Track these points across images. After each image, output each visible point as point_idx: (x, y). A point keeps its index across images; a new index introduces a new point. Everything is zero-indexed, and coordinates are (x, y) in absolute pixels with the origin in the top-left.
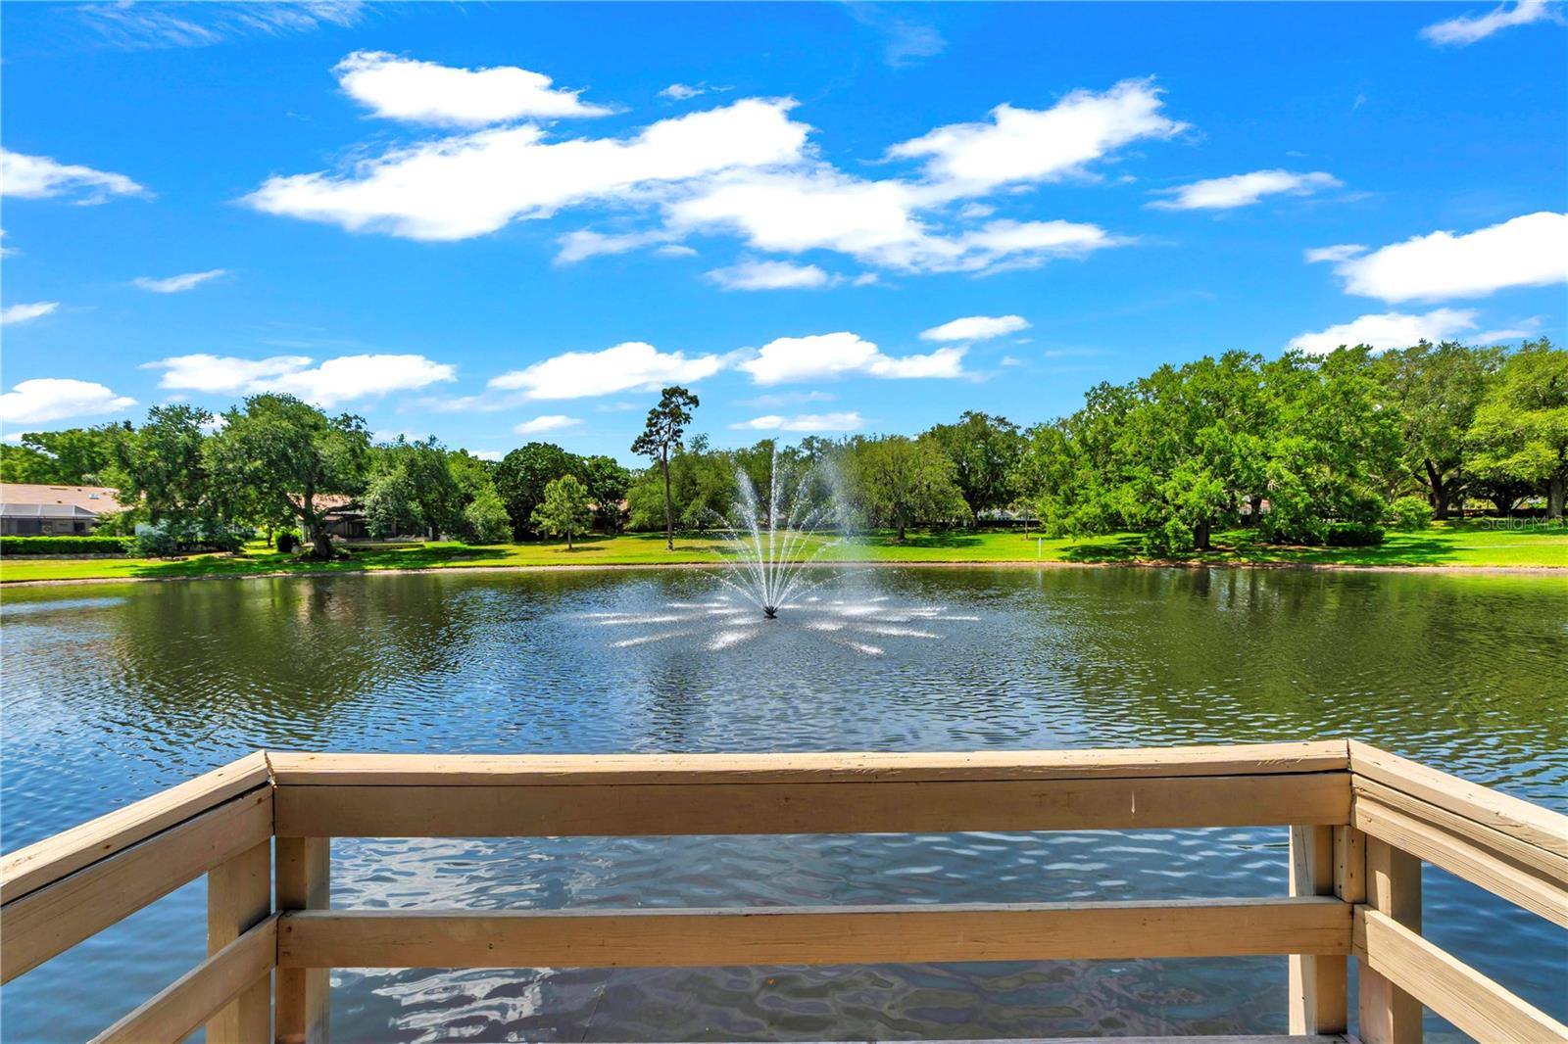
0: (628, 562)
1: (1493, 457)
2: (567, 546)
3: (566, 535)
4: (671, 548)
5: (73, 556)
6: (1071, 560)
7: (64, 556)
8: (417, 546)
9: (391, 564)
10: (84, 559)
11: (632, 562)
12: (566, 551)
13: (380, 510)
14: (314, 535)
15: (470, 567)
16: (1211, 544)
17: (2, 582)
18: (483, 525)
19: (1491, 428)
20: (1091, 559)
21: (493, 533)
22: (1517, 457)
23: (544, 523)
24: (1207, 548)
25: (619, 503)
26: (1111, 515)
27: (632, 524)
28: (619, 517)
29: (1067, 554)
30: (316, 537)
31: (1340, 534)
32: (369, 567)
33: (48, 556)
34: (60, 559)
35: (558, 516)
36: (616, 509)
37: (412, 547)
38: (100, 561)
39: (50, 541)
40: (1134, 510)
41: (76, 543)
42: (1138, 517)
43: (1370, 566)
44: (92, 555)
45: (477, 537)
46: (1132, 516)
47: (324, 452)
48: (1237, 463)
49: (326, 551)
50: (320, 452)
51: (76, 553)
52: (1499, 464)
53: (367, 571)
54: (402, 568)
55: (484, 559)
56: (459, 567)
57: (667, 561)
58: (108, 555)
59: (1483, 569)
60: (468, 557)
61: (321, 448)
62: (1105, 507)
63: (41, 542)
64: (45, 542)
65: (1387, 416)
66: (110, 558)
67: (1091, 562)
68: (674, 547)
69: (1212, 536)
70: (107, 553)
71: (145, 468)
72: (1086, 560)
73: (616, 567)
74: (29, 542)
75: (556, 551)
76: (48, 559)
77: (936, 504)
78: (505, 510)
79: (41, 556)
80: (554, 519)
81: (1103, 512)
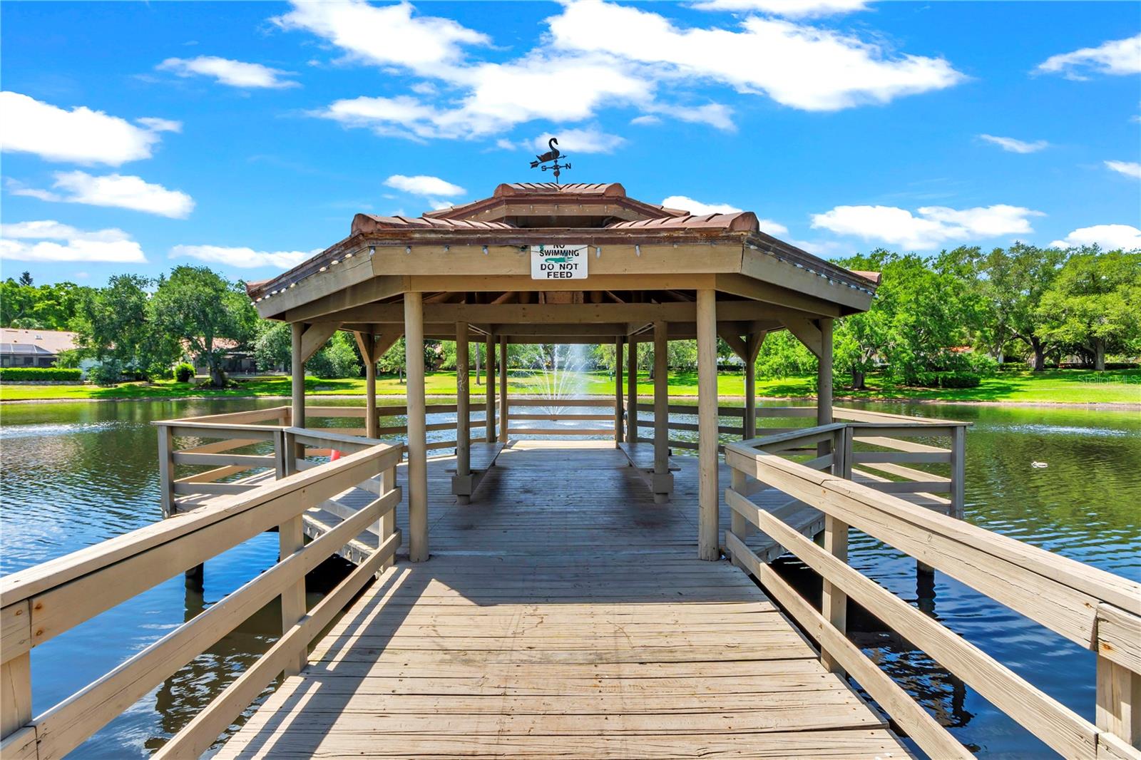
0: (448, 393)
1: (1051, 327)
2: (399, 381)
3: (398, 372)
4: (478, 383)
5: (37, 382)
6: (767, 395)
7: (32, 382)
8: (282, 379)
9: (274, 392)
10: (44, 385)
11: (451, 393)
12: (398, 384)
13: (267, 352)
14: (213, 370)
15: (332, 395)
16: (867, 386)
17: (2, 400)
18: (339, 364)
19: (1048, 307)
20: (780, 395)
21: (346, 370)
22: (1063, 328)
23: (382, 363)
24: (863, 387)
25: (435, 348)
26: (791, 363)
27: (446, 364)
28: (435, 359)
29: (765, 391)
30: (214, 371)
31: (950, 379)
32: (258, 394)
33: (20, 382)
34: (28, 385)
35: (393, 358)
36: (433, 352)
37: (278, 379)
38: (56, 387)
39: (23, 371)
40: (805, 360)
41: (40, 373)
42: (807, 365)
43: (955, 401)
44: (50, 382)
45: (335, 373)
46: (804, 364)
47: (230, 309)
48: (867, 331)
49: (221, 382)
50: (227, 309)
51: (38, 380)
52: (1053, 331)
53: (257, 396)
54: (282, 395)
55: (339, 389)
56: (324, 395)
57: (476, 393)
58: (61, 382)
59: (1021, 403)
60: (327, 388)
61: (227, 306)
62: (787, 357)
63: (16, 372)
64: (19, 372)
65: (970, 299)
66: (63, 384)
67: (780, 397)
68: (481, 382)
69: (866, 381)
70: (60, 380)
71: (104, 319)
72: (777, 396)
73: (439, 397)
74: (8, 372)
75: (391, 384)
76: (21, 384)
77: (677, 353)
78: (354, 353)
79: (16, 383)
80: (390, 360)
81: (786, 361)
